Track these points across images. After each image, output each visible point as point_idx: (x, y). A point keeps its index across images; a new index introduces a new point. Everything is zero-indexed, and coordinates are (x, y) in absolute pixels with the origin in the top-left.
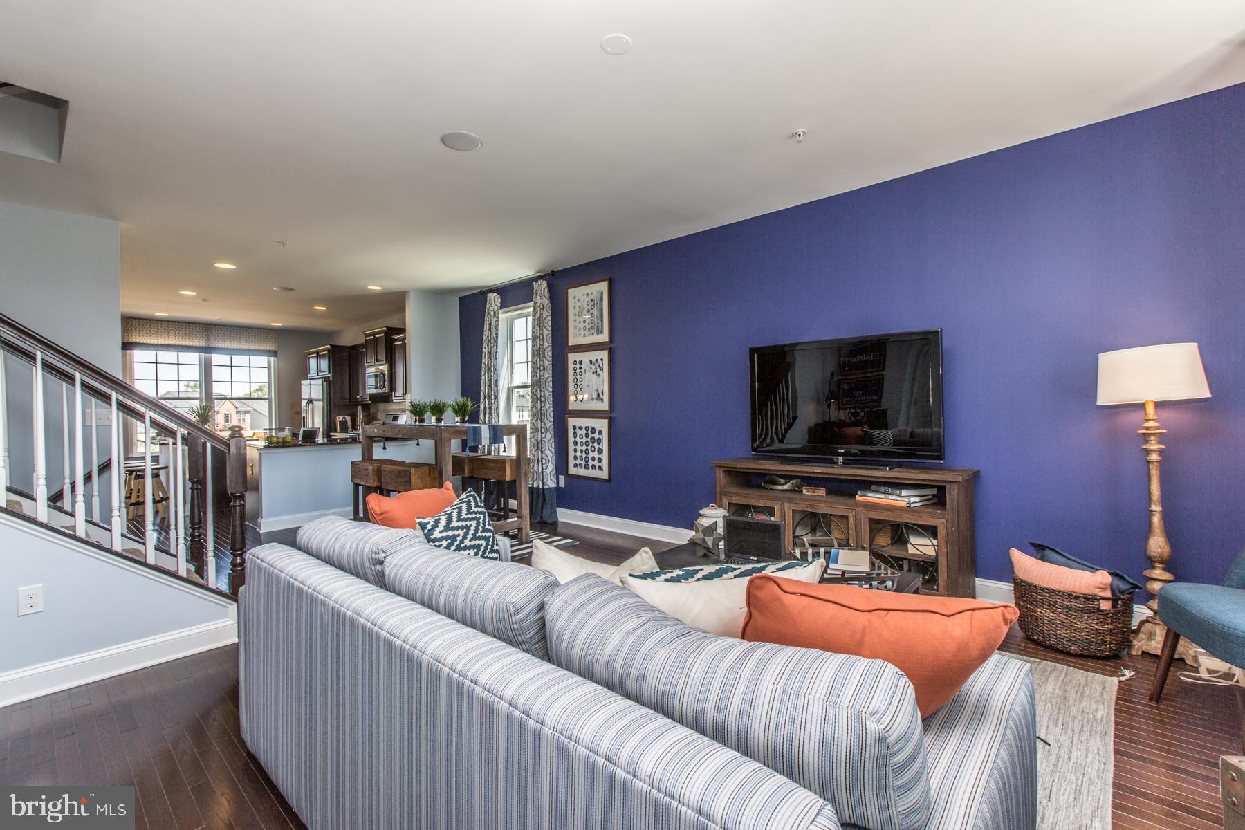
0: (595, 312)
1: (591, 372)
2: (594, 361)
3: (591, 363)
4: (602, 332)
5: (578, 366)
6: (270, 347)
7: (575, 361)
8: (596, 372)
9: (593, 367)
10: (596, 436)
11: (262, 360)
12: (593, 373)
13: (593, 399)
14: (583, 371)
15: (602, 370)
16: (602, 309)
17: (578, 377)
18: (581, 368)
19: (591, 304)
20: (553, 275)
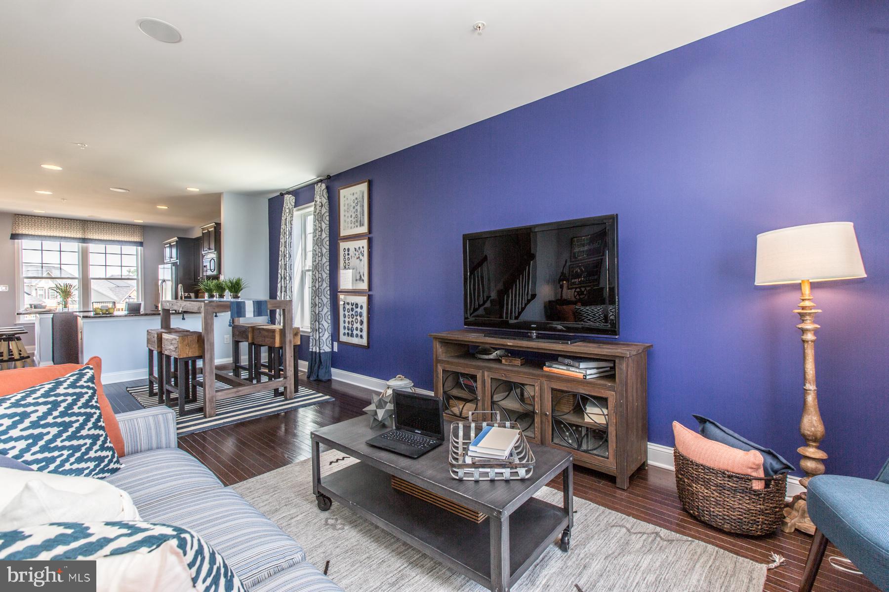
0: (358, 208)
1: (356, 257)
2: (357, 249)
3: (356, 250)
4: (363, 225)
5: (346, 252)
6: (137, 239)
7: (345, 249)
8: (359, 257)
9: (357, 254)
10: (359, 310)
11: (132, 249)
12: (357, 258)
13: (356, 280)
14: (350, 256)
15: (363, 256)
16: (363, 206)
17: (347, 262)
18: (348, 254)
19: (356, 201)
20: (329, 178)
